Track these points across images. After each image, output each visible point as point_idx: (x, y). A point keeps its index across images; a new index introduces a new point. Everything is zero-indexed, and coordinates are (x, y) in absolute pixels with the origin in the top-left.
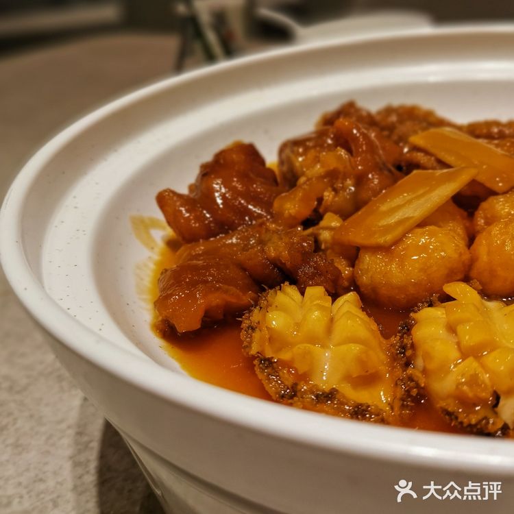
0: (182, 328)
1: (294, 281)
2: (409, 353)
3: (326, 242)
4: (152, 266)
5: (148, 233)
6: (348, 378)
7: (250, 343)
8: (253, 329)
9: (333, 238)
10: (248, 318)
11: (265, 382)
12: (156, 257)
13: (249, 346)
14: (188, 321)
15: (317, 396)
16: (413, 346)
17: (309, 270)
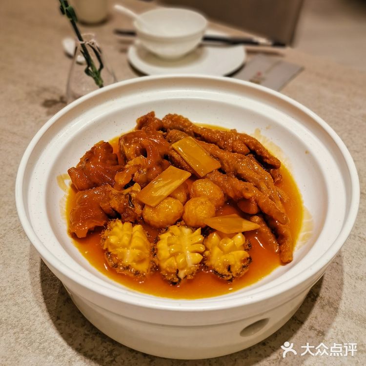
0: (79, 236)
1: (120, 218)
2: (155, 252)
3: (134, 197)
4: (66, 200)
5: (63, 182)
6: (134, 261)
7: (104, 245)
8: (105, 239)
9: (136, 197)
10: (104, 234)
11: (108, 261)
12: (67, 194)
13: (103, 246)
14: (82, 234)
15: (124, 268)
16: (157, 249)
17: (126, 215)
